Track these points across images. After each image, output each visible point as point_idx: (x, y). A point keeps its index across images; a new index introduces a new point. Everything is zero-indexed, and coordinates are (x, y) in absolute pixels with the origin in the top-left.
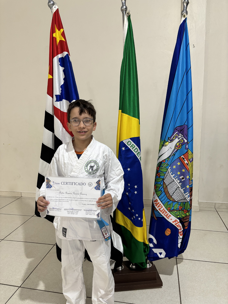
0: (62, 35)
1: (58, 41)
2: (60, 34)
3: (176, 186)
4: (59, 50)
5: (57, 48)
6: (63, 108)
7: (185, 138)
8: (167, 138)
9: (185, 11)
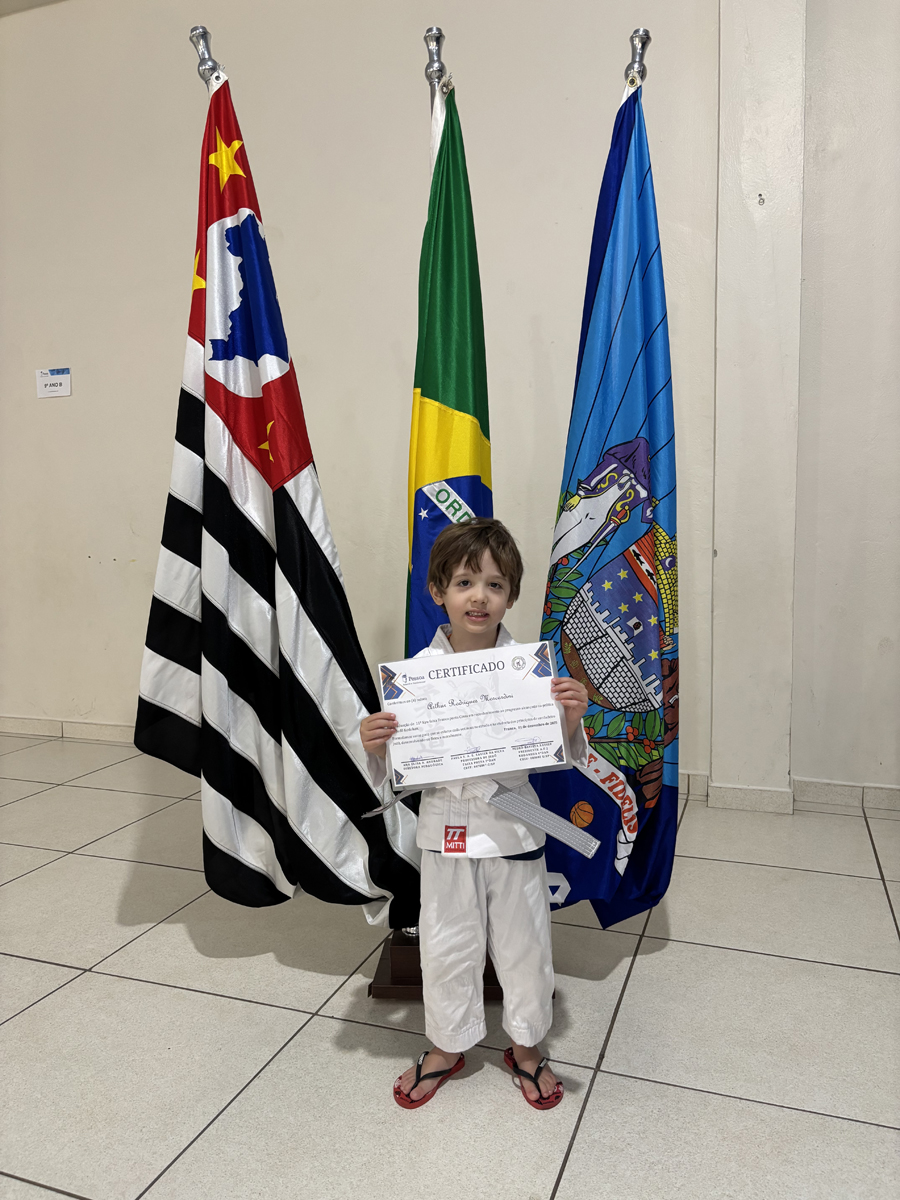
0: (236, 158)
1: (225, 177)
2: (231, 156)
3: (615, 654)
4: (227, 204)
5: (221, 197)
6: (235, 384)
7: (642, 485)
8: (574, 484)
9: (636, 66)
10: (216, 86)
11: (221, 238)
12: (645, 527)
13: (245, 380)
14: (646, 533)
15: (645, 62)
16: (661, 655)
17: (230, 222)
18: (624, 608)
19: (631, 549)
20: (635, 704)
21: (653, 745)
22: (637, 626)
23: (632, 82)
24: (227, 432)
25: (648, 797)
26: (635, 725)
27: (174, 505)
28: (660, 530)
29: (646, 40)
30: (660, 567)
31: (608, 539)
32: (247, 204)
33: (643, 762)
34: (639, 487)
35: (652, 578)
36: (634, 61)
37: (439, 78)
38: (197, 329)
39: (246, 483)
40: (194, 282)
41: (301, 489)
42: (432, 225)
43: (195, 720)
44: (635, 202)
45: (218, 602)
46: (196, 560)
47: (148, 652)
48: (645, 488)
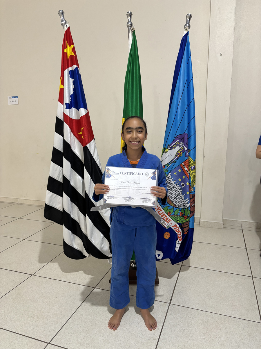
0: (72, 50)
1: (69, 56)
2: (71, 50)
3: (177, 193)
4: (70, 63)
5: (68, 61)
6: (72, 116)
7: (186, 146)
8: (167, 146)
9: (187, 25)
10: (66, 28)
11: (68, 74)
12: (186, 158)
13: (74, 114)
14: (186, 160)
15: (190, 24)
16: (190, 193)
17: (70, 69)
18: (180, 180)
19: (182, 164)
20: (182, 206)
21: (187, 217)
22: (183, 185)
23: (186, 30)
24: (70, 129)
25: (185, 231)
26: (182, 212)
27: (55, 150)
28: (191, 159)
29: (190, 17)
30: (190, 169)
31: (176, 161)
32: (75, 63)
33: (184, 222)
34: (185, 147)
35: (188, 172)
36: (187, 24)
37: (131, 27)
38: (61, 100)
39: (75, 143)
40: (60, 86)
41: (91, 146)
42: (128, 71)
43: (61, 210)
44: (186, 65)
45: (68, 178)
46: (61, 166)
47: (48, 191)
48: (186, 147)
